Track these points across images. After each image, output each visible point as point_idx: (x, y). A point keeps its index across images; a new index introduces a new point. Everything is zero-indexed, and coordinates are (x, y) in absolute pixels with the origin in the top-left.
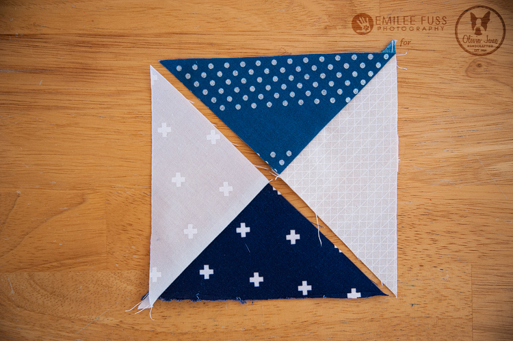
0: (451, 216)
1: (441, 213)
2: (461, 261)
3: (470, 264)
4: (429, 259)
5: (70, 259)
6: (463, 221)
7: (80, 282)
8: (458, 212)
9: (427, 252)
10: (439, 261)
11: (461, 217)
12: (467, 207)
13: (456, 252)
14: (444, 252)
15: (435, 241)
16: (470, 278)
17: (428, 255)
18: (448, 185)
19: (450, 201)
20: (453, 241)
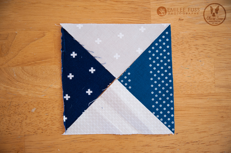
0: (204, 38)
1: (200, 36)
2: (209, 57)
3: (213, 58)
4: (195, 57)
5: (39, 60)
6: (210, 39)
7: (44, 70)
8: (207, 36)
9: (194, 54)
10: (200, 57)
11: (209, 38)
12: (211, 33)
13: (207, 53)
14: (201, 53)
15: (197, 49)
16: (213, 65)
17: (194, 55)
18: (203, 24)
19: (204, 31)
20: (205, 49)
